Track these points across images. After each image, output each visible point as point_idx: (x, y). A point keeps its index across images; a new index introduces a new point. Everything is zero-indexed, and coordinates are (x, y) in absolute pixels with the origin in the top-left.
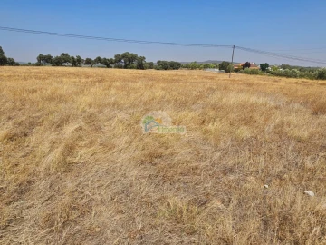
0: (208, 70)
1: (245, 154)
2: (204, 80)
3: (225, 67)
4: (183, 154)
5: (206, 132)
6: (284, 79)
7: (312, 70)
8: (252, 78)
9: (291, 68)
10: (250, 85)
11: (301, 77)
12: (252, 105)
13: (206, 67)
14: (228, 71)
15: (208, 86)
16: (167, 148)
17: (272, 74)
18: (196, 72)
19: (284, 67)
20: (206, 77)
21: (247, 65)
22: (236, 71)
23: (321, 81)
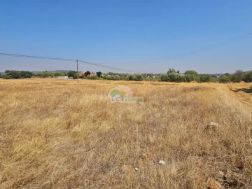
0: (59, 78)
1: (111, 145)
2: (58, 86)
3: (72, 75)
4: (58, 166)
5: (75, 135)
6: (112, 81)
7: (125, 75)
8: (93, 82)
9: (115, 74)
10: (94, 87)
11: (121, 79)
12: (102, 102)
13: (57, 75)
14: (75, 78)
15: (64, 91)
16: (38, 166)
17: (105, 78)
18: (49, 80)
19: (111, 74)
20: (59, 84)
21: (88, 73)
22: (81, 77)
23: (131, 82)
